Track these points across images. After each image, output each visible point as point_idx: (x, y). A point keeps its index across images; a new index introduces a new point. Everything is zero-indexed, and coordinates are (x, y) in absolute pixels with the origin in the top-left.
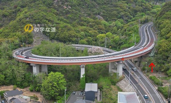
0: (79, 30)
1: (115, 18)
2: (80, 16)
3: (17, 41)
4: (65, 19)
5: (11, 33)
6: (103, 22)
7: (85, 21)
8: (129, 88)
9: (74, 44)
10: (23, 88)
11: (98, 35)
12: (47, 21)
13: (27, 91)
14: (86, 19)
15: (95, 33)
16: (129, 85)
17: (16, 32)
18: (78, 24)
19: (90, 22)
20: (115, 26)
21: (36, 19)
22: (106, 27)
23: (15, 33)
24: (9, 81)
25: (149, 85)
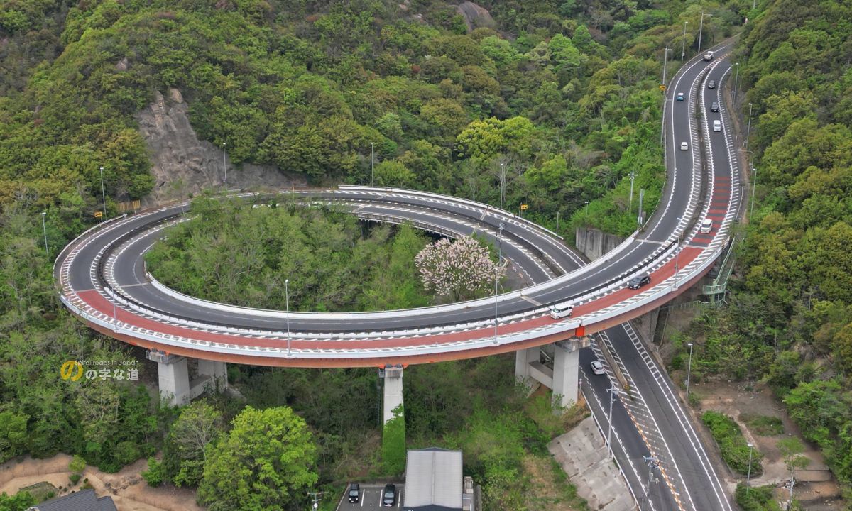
0: (375, 101)
1: (550, 16)
2: (379, 21)
3: (76, 199)
4: (303, 43)
5: (44, 152)
6: (496, 42)
7: (403, 48)
8: (606, 483)
9: (348, 183)
10: (117, 470)
11: (466, 124)
12: (217, 74)
13: (135, 483)
14: (409, 36)
16: (607, 462)
17: (67, 142)
18: (366, 67)
19: (426, 51)
20: (547, 62)
21: (165, 66)
22: (505, 73)
23: (65, 148)
24: (50, 440)
25: (698, 464)
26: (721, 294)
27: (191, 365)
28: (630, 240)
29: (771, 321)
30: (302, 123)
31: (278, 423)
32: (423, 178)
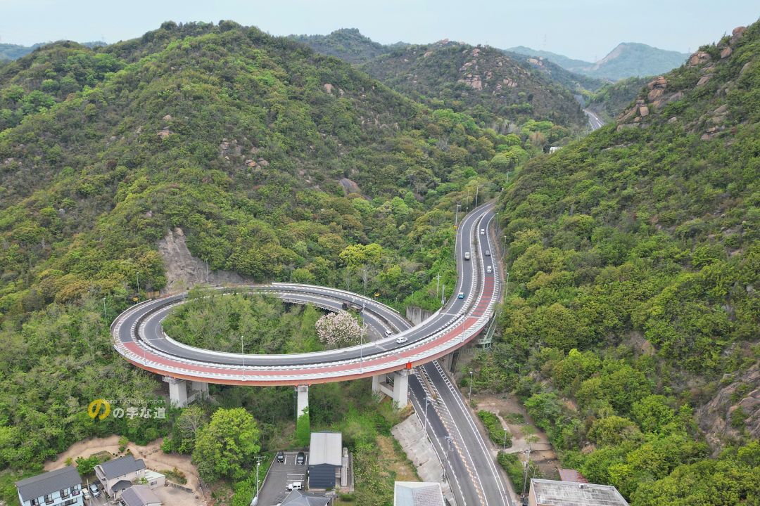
0: (292, 234)
1: (392, 186)
2: (294, 189)
3: (123, 290)
4: (252, 202)
5: (104, 264)
6: (361, 201)
7: (308, 205)
8: (424, 451)
9: (277, 282)
10: (146, 444)
11: (344, 248)
12: (203, 219)
13: (156, 451)
14: (311, 198)
15: (335, 242)
16: (424, 439)
17: (118, 258)
18: (287, 215)
19: (322, 206)
20: (390, 213)
21: (173, 215)
22: (366, 219)
23: (116, 262)
24: (107, 427)
25: (476, 441)
26: (489, 344)
27: (188, 385)
28: (437, 313)
29: (517, 359)
30: (251, 247)
31: (237, 417)
32: (320, 278)
